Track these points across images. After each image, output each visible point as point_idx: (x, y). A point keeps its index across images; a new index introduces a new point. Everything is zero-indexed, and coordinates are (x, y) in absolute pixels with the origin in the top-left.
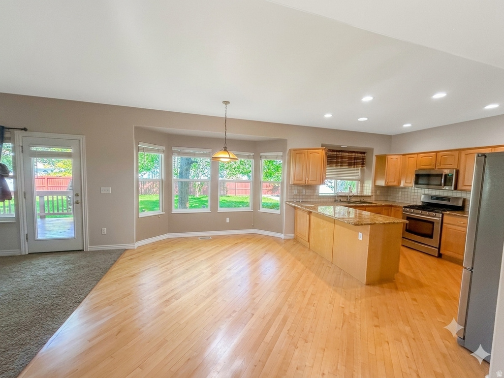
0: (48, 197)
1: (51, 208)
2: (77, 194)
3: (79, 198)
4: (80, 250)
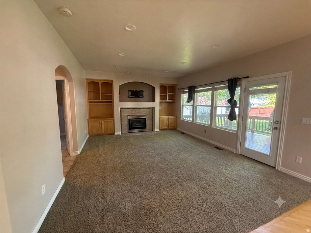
0: (257, 120)
1: (258, 128)
2: (276, 121)
3: (277, 126)
4: (272, 167)
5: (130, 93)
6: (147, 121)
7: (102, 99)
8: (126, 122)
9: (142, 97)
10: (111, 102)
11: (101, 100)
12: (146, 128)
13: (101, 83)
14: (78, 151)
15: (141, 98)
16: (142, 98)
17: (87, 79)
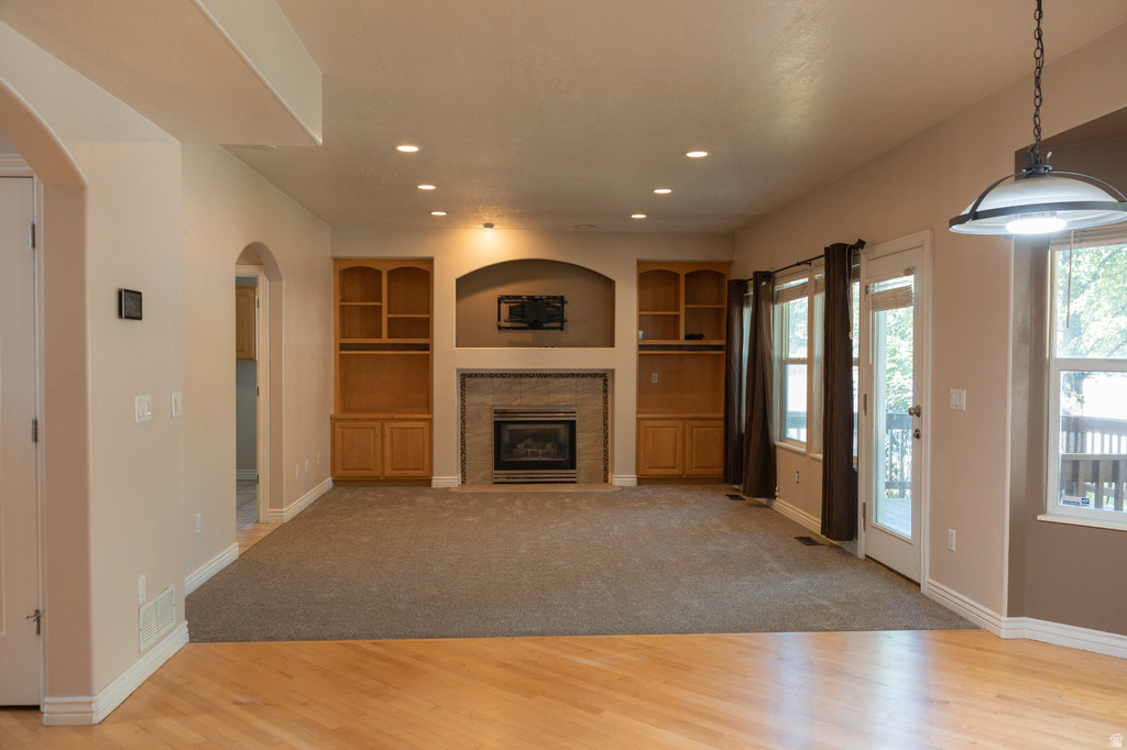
3: (920, 422)
5: (505, 307)
6: (577, 434)
7: (389, 337)
8: (483, 436)
9: (557, 324)
10: (427, 347)
11: (385, 339)
12: (572, 465)
13: (389, 272)
14: (282, 507)
15: (554, 328)
16: (558, 332)
17: (336, 260)
